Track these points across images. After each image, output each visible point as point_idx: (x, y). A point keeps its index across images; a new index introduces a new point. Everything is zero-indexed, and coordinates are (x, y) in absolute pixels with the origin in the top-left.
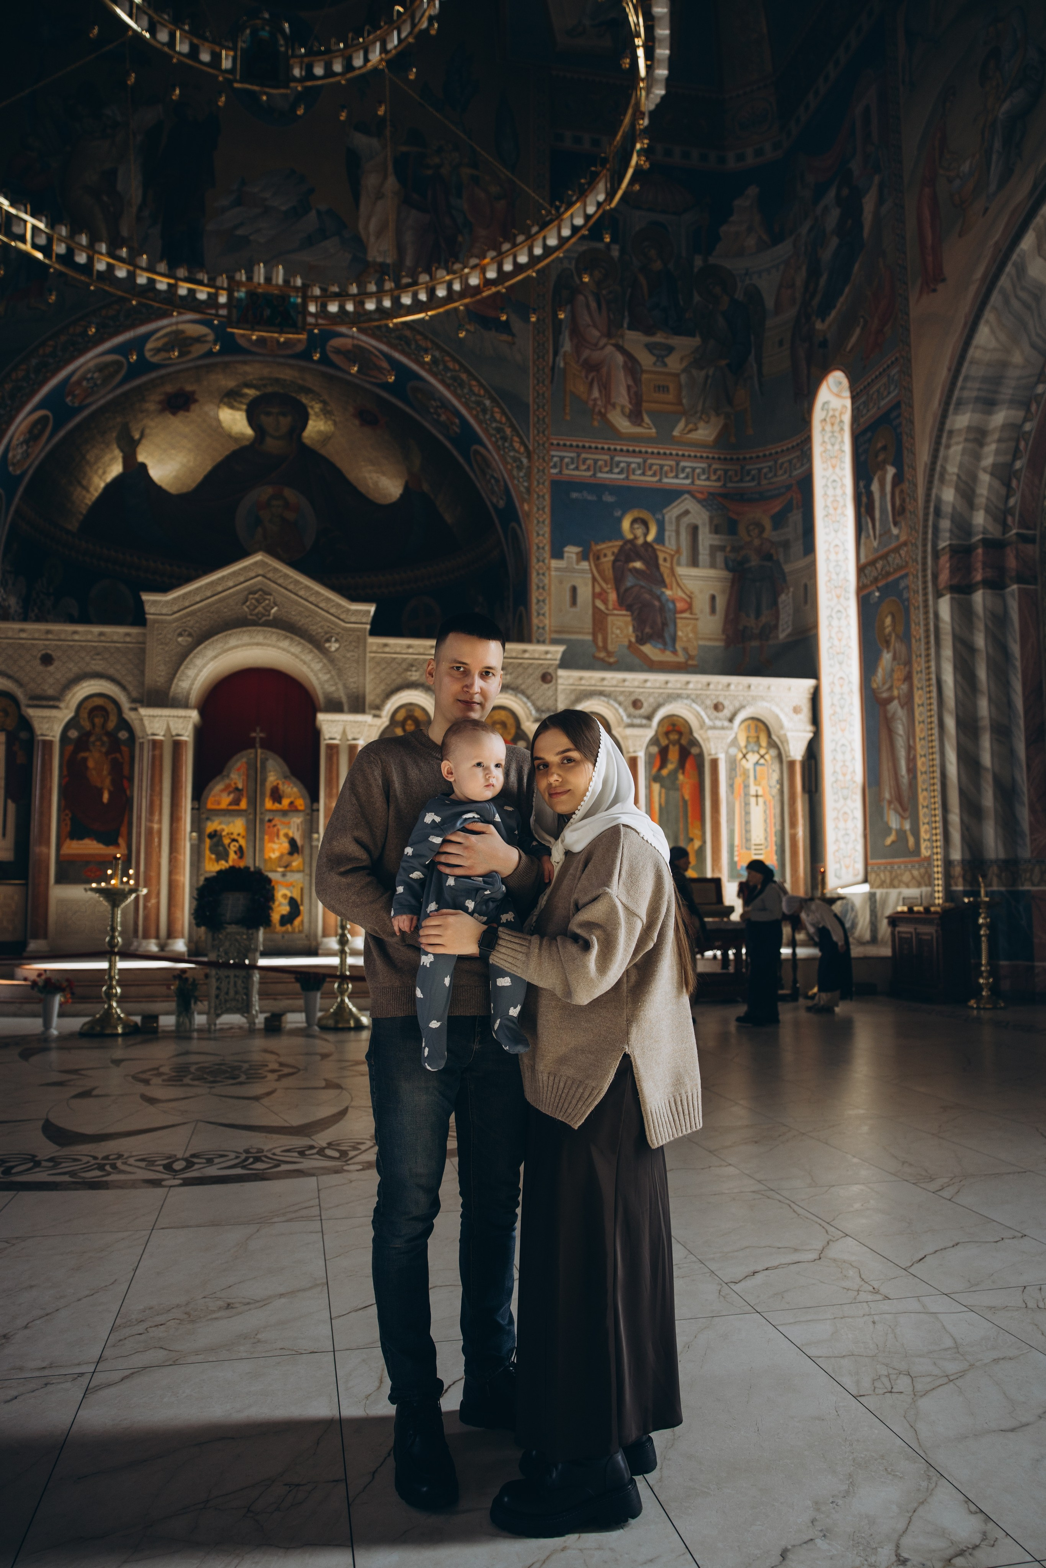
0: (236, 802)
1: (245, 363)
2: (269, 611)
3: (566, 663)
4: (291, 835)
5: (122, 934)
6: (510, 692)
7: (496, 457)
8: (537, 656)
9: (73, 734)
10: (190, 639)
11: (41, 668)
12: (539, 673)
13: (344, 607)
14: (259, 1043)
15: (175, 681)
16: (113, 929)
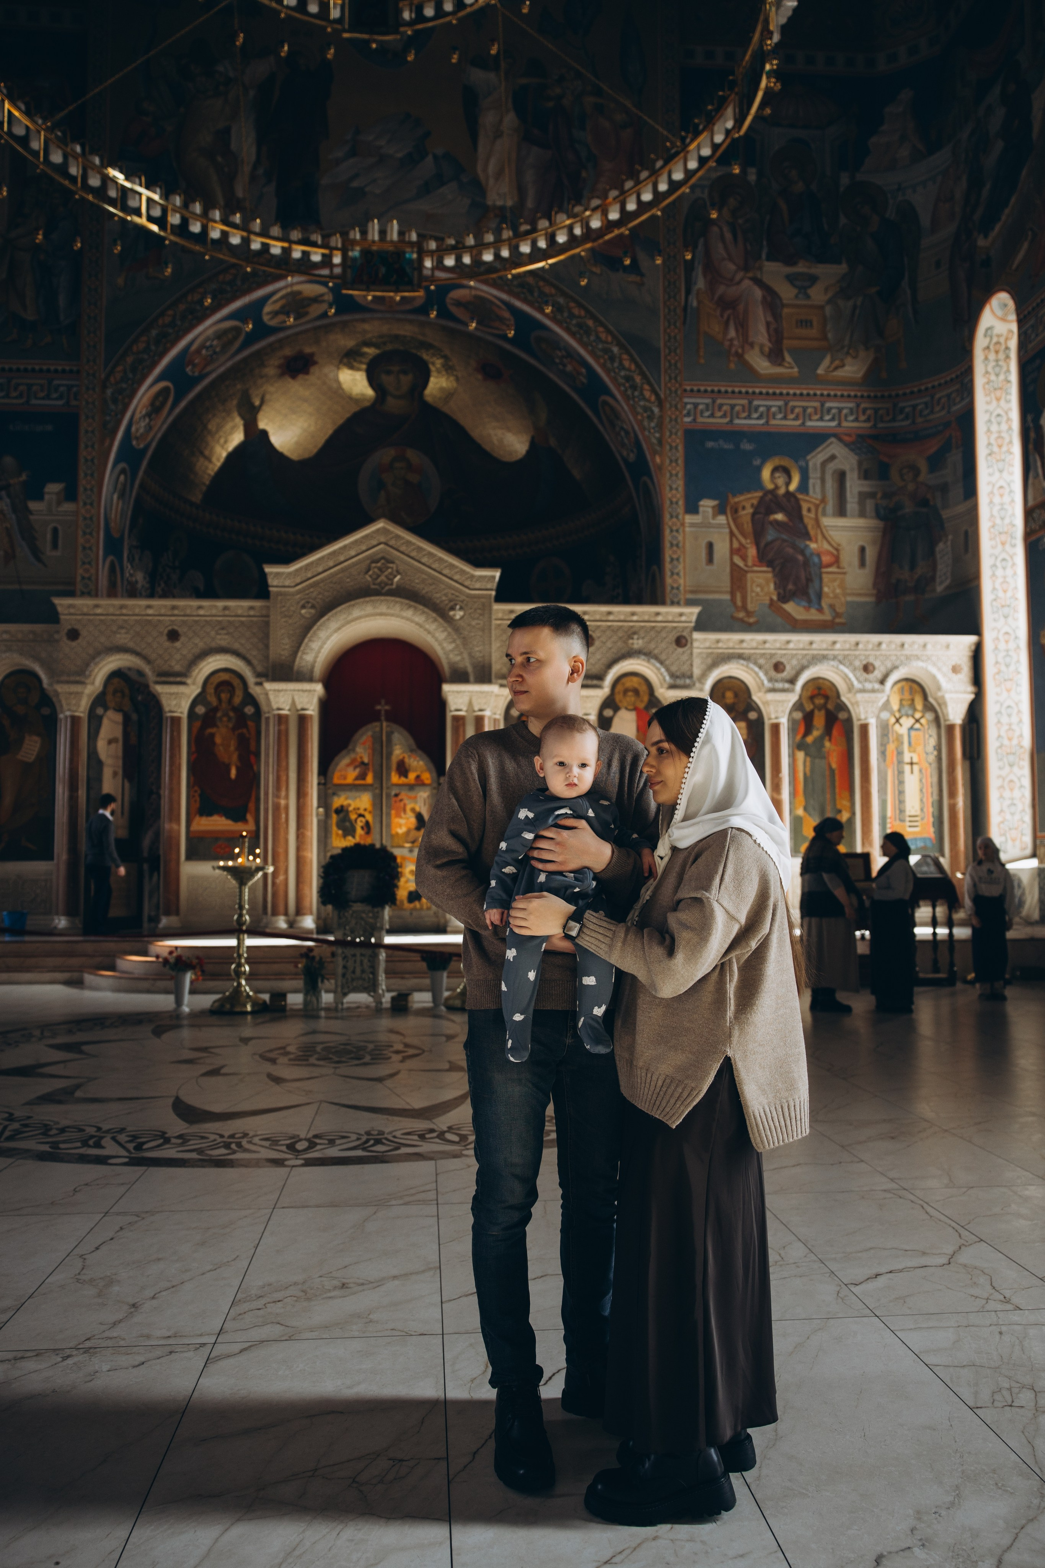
0: (362, 776)
1: (363, 321)
2: (392, 580)
3: (702, 625)
4: (418, 809)
5: (248, 913)
6: (643, 657)
7: (626, 407)
8: (670, 618)
9: (200, 710)
10: (313, 611)
11: (167, 644)
12: (673, 636)
13: (468, 573)
14: (386, 1022)
15: (300, 654)
16: (241, 907)
